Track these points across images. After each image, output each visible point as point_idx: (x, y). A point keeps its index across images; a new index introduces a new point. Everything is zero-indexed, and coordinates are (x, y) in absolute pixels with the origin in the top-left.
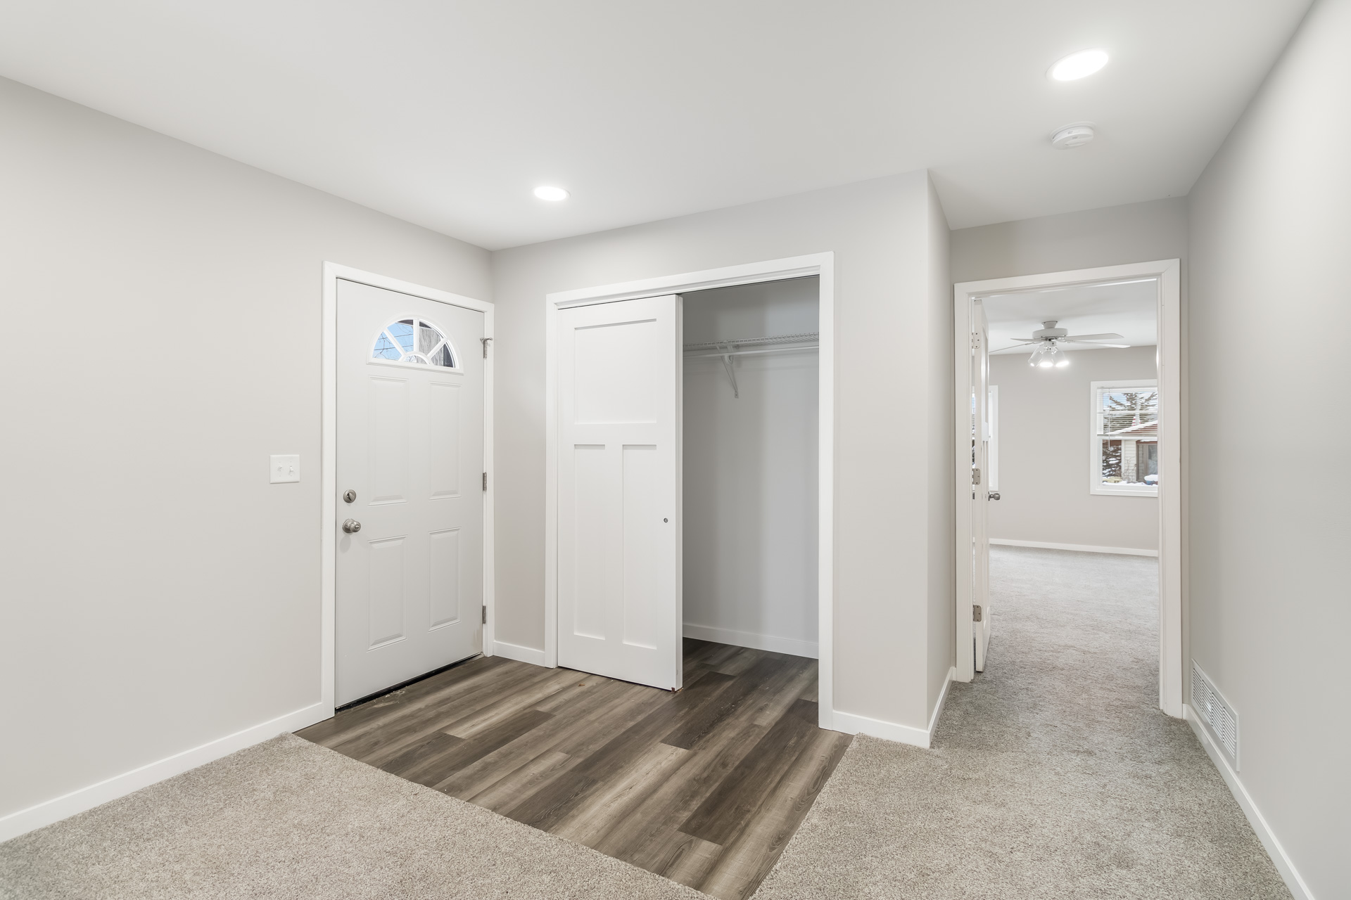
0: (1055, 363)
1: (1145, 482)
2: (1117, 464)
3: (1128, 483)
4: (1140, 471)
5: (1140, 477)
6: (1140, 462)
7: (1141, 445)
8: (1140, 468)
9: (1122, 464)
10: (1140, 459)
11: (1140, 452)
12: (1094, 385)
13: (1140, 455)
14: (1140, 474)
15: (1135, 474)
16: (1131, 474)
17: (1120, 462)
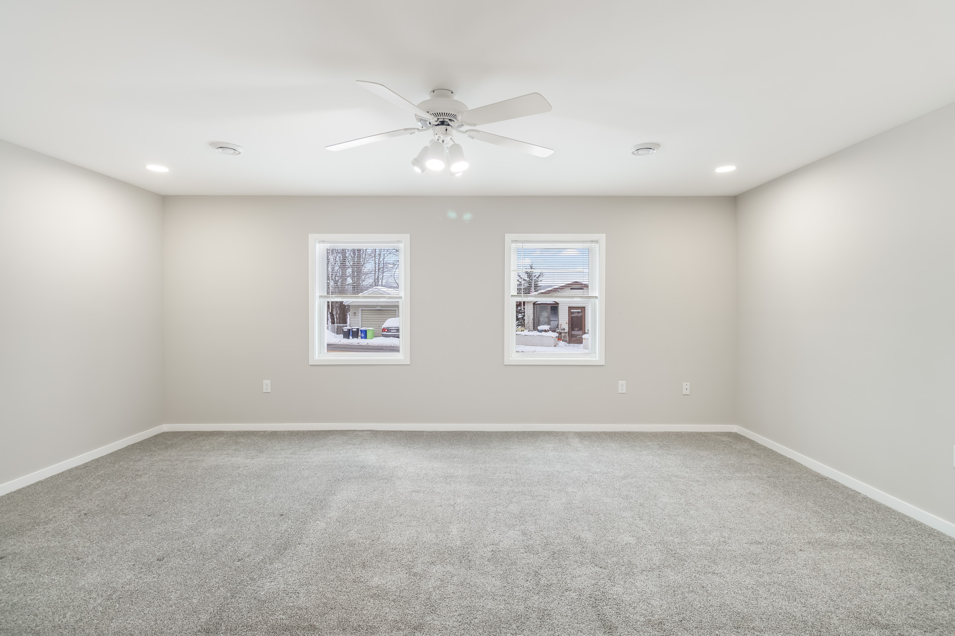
0: (449, 163)
1: (538, 331)
2: (522, 318)
3: (529, 331)
4: (535, 323)
5: (535, 327)
6: (535, 317)
7: (535, 306)
8: (535, 321)
9: (526, 318)
10: (535, 315)
11: (535, 311)
12: (509, 237)
13: (535, 313)
14: (535, 325)
15: (532, 325)
16: (530, 325)
17: (524, 316)
